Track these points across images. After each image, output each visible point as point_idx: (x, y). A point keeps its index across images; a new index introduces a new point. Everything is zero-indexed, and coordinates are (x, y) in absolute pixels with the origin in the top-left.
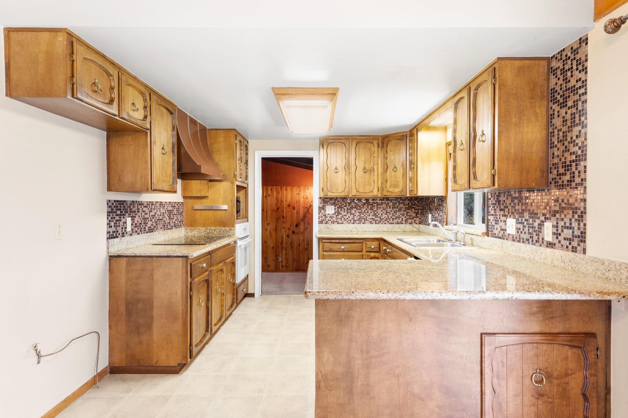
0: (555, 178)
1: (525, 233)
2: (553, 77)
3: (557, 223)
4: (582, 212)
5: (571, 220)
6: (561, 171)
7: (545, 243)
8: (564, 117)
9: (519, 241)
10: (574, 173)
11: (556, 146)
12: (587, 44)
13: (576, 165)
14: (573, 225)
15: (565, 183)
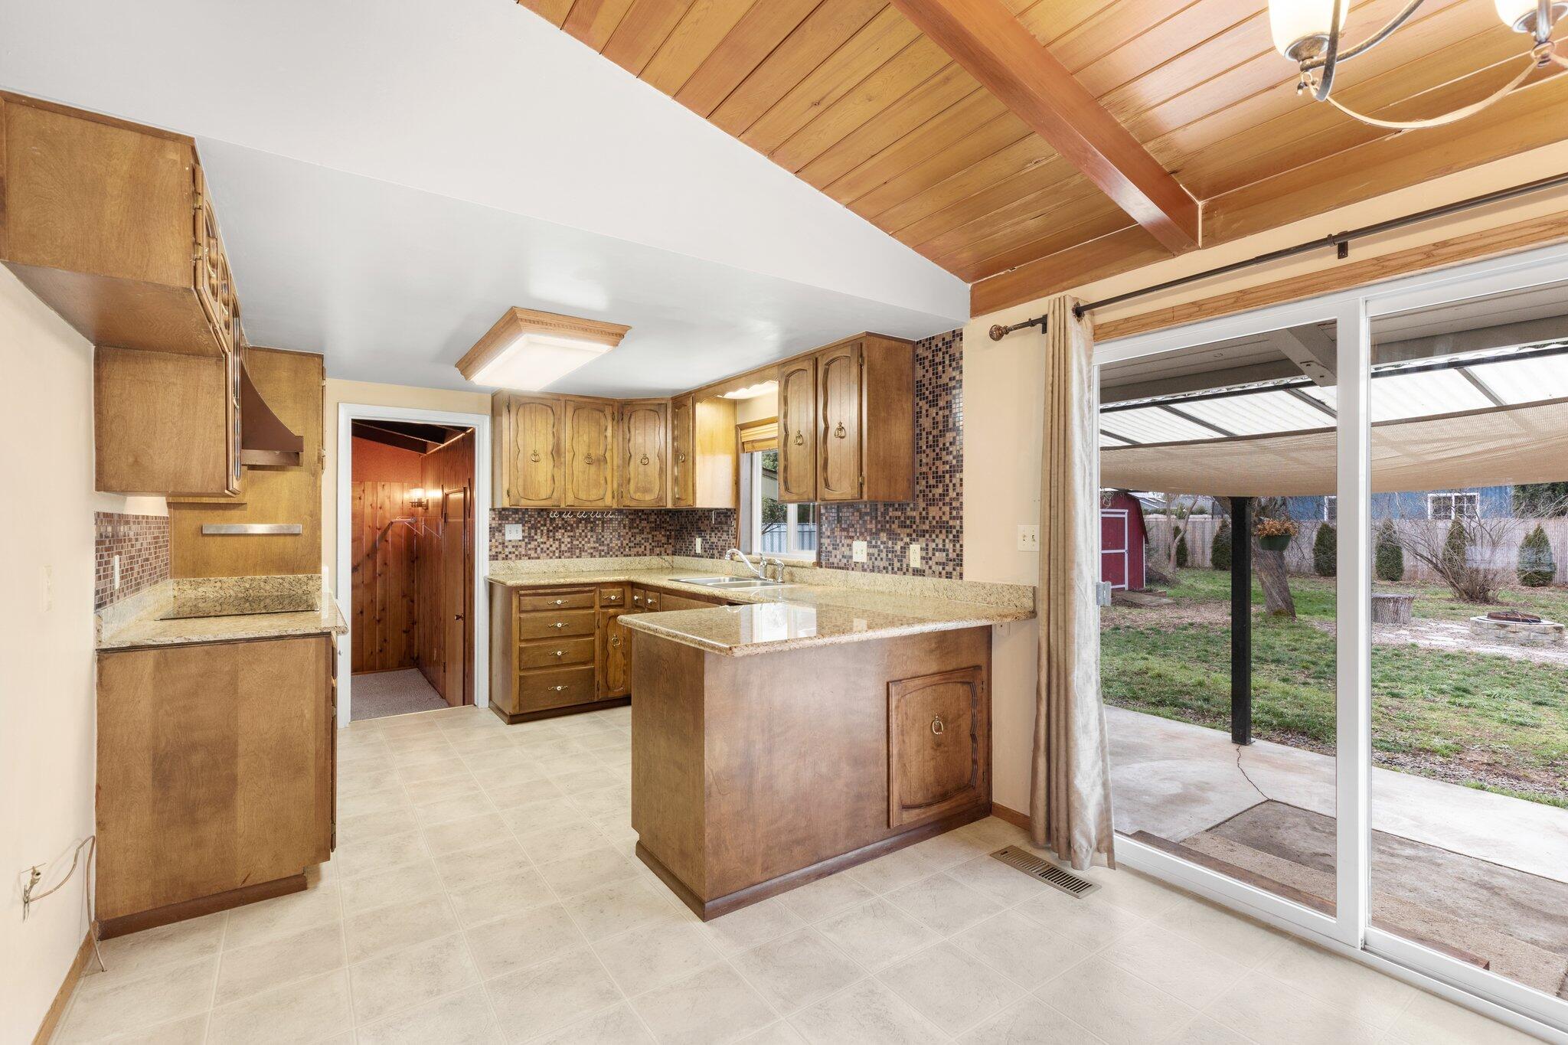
0: (924, 491)
1: (882, 559)
2: (919, 366)
3: (927, 545)
4: (958, 532)
5: (944, 541)
6: (932, 482)
7: (910, 570)
8: (934, 418)
9: (873, 571)
10: (947, 486)
11: (924, 452)
12: (961, 339)
13: (951, 477)
14: (947, 547)
15: (937, 496)
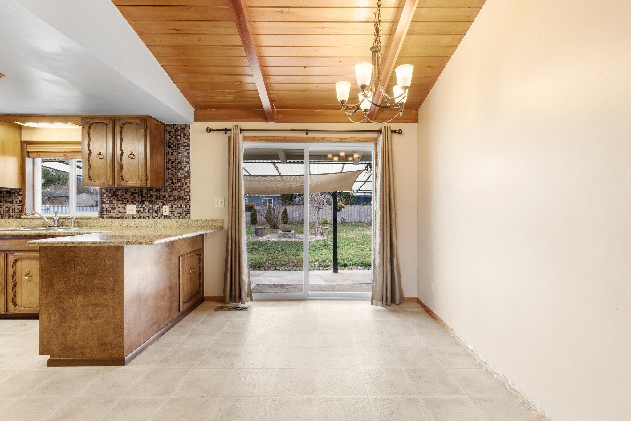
0: (170, 185)
1: (145, 213)
2: (167, 134)
3: (172, 206)
4: (188, 201)
5: (181, 204)
6: (174, 181)
7: (163, 216)
8: (175, 156)
9: (140, 218)
10: (183, 183)
11: (170, 169)
12: (189, 128)
13: (184, 180)
14: (183, 206)
15: (177, 187)
